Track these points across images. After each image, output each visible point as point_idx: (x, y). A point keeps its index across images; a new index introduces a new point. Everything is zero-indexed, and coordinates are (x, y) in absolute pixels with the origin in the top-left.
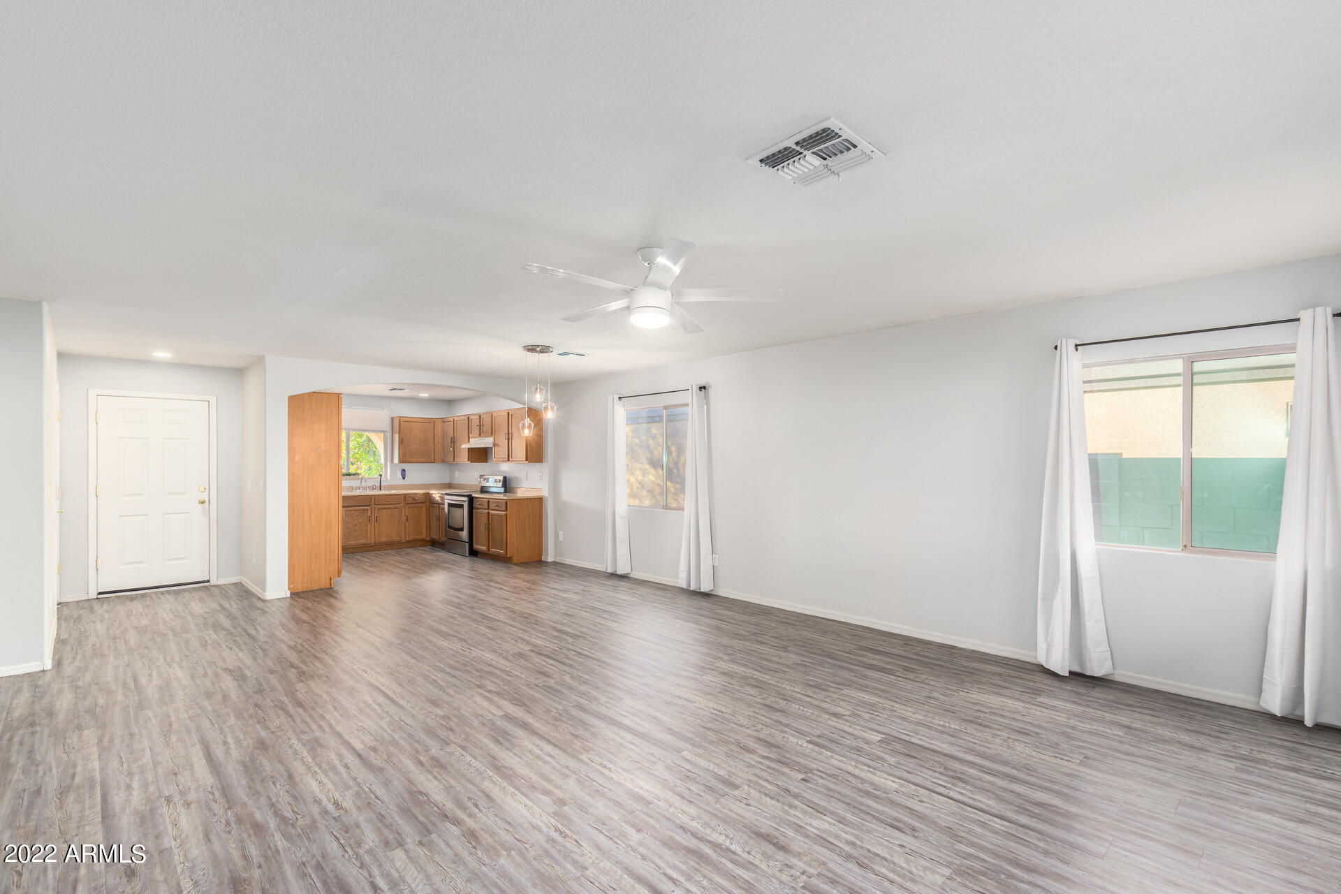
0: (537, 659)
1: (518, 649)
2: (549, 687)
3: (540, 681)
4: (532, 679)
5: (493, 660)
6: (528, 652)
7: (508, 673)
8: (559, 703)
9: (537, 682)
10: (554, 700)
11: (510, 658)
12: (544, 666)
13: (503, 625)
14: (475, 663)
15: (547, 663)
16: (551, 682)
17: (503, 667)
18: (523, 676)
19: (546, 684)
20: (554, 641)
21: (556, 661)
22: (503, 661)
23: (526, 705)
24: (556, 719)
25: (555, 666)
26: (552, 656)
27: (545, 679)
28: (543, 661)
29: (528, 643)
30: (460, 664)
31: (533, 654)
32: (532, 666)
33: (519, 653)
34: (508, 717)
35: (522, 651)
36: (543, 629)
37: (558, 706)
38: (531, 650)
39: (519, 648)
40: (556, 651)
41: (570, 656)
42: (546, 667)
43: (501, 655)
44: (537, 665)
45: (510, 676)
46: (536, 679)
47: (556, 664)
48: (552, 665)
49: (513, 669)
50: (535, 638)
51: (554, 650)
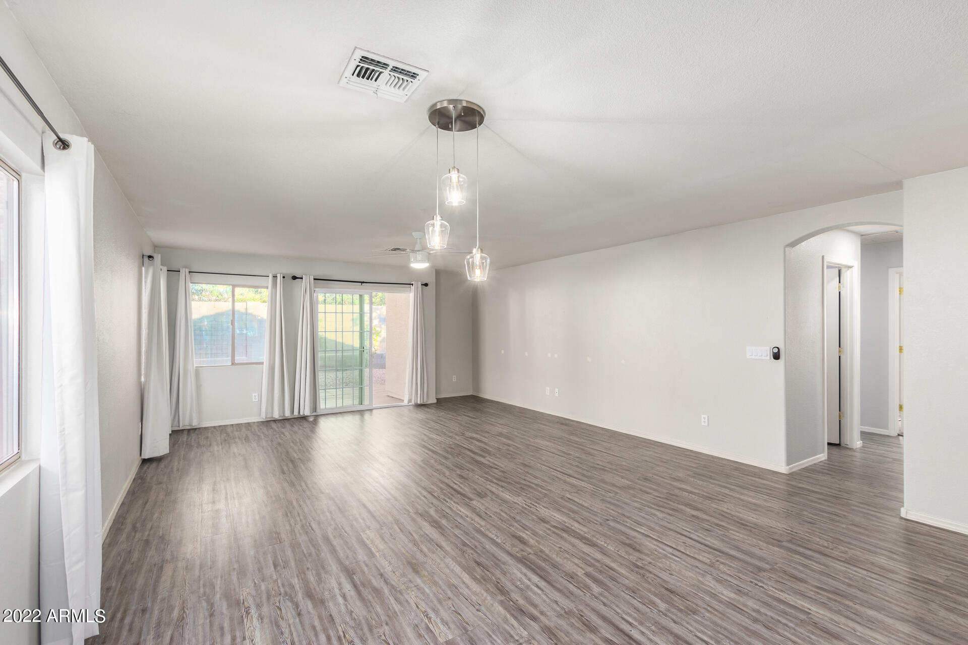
0: (467, 490)
1: (483, 502)
2: (460, 469)
3: (466, 473)
4: (471, 474)
5: (502, 491)
6: (474, 498)
7: (487, 479)
8: (457, 460)
9: (468, 472)
10: (459, 462)
11: (489, 493)
12: (462, 483)
13: (508, 547)
14: (515, 489)
15: (459, 486)
16: (458, 472)
17: (492, 484)
18: (477, 477)
19: (462, 471)
20: (448, 511)
21: (452, 488)
22: (494, 490)
23: (474, 461)
24: (459, 454)
25: (454, 483)
26: (453, 493)
27: (462, 474)
28: (461, 488)
29: (473, 510)
30: (527, 490)
31: (471, 496)
32: (470, 484)
33: (481, 498)
34: (484, 457)
35: (480, 500)
36: (457, 532)
37: (458, 460)
38: (471, 499)
39: (483, 504)
40: (449, 498)
41: (439, 491)
42: (460, 482)
43: (497, 496)
44: (467, 485)
45: (487, 478)
46: (468, 474)
47: (452, 485)
48: (456, 484)
49: (484, 483)
50: (467, 517)
51: (451, 499)
